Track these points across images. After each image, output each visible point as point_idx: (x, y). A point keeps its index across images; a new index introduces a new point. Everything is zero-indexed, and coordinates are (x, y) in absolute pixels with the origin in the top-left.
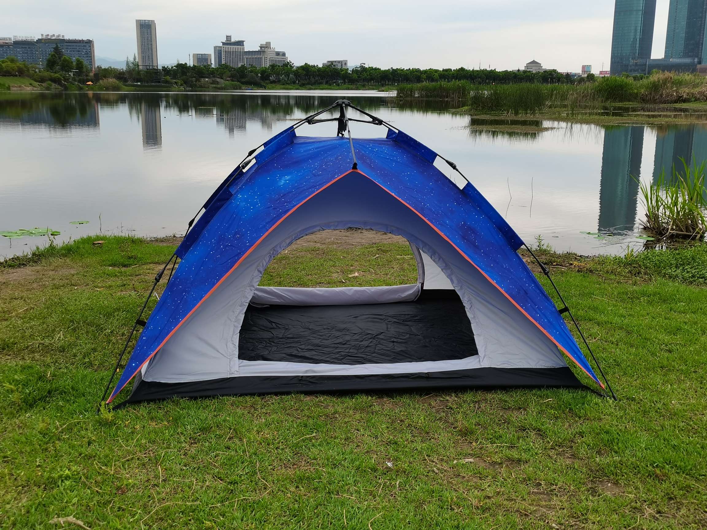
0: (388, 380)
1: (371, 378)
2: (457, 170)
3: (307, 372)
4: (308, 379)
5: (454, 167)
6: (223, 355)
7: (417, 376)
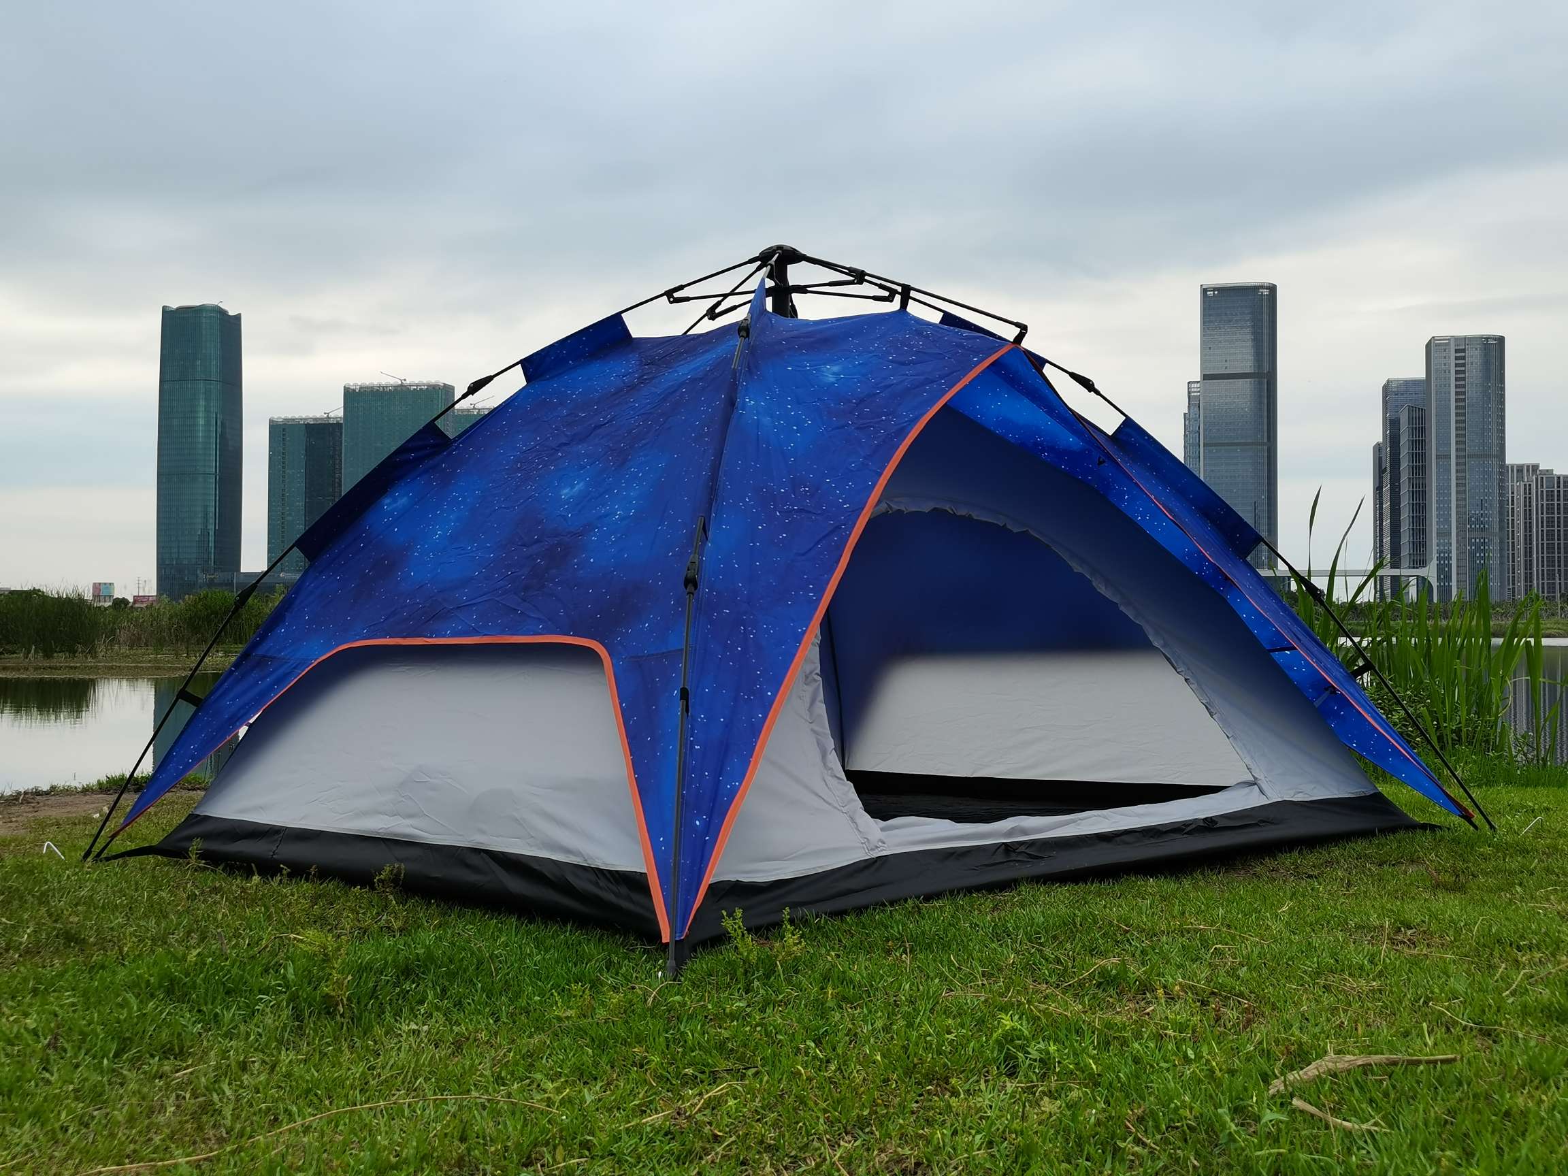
0: (1153, 840)
1: (1123, 837)
2: (1098, 393)
3: (1010, 833)
4: (1022, 849)
5: (1087, 384)
6: (830, 804)
7: (1194, 826)
